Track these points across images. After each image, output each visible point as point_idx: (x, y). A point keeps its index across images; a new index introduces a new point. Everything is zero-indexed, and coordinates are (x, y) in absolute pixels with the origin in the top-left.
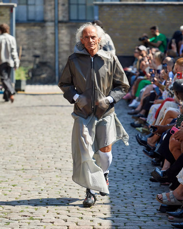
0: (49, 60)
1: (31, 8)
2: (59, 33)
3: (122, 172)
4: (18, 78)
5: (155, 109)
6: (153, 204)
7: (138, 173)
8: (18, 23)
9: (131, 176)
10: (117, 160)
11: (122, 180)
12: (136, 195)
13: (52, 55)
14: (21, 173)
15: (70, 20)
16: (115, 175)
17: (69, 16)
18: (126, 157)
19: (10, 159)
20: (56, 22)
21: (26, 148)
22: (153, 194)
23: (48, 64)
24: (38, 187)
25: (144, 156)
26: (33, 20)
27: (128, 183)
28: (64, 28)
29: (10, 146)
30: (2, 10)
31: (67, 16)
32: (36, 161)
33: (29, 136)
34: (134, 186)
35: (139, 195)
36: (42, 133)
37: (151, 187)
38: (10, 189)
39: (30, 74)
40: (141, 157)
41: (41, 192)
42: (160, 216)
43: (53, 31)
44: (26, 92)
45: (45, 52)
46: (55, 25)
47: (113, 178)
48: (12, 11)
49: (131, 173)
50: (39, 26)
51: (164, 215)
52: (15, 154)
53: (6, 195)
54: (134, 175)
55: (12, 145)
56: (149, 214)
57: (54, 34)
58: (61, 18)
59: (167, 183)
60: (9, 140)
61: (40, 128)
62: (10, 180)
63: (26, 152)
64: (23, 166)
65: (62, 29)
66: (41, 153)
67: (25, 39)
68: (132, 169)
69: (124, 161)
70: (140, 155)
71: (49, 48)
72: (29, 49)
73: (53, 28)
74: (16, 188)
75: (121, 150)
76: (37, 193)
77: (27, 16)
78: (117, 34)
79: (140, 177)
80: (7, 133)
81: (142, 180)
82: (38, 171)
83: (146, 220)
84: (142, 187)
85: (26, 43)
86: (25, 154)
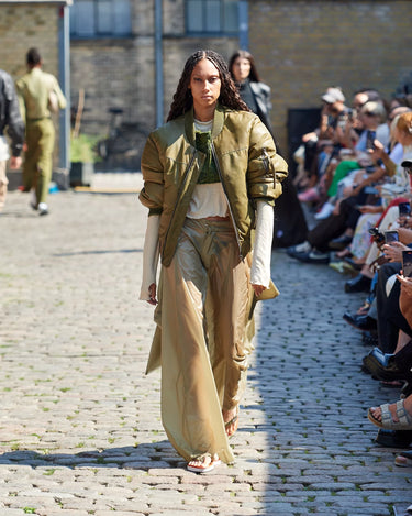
0: (143, 120)
1: (104, 8)
2: (163, 61)
3: (297, 360)
4: (76, 159)
5: (369, 223)
6: (365, 428)
7: (333, 361)
8: (76, 39)
9: (316, 368)
10: (287, 334)
11: (297, 376)
12: (329, 408)
13: (149, 108)
14: (81, 362)
15: (188, 33)
16: (283, 366)
17: (186, 25)
18: (306, 326)
19: (57, 332)
20: (159, 36)
21: (93, 308)
22: (364, 406)
23: (141, 128)
24: (117, 392)
25: (345, 326)
26: (109, 34)
27: (311, 382)
28: (174, 49)
29: (57, 306)
30: (40, 12)
31: (181, 23)
32: (112, 337)
33: (96, 283)
34: (324, 390)
35: (334, 408)
36: (126, 277)
37: (359, 391)
38: (56, 398)
39: (103, 150)
40: (340, 327)
41: (121, 403)
42: (379, 454)
43: (151, 58)
44: (94, 188)
45: (135, 101)
46: (155, 45)
47: (277, 373)
48: (61, 13)
49: (318, 361)
50: (120, 46)
51: (388, 452)
52: (68, 322)
53: (47, 410)
54: (323, 367)
55: (61, 303)
56: (355, 449)
57: (154, 62)
58: (168, 29)
59: (395, 382)
60: (56, 292)
61: (122, 265)
62: (56, 379)
63: (90, 318)
64: (84, 347)
65: (171, 53)
66: (124, 321)
67: (92, 74)
68: (321, 353)
69: (302, 335)
70: (337, 322)
71: (142, 94)
72: (99, 95)
73: (151, 50)
74: (68, 396)
75: (295, 312)
76: (114, 406)
77: (96, 25)
78: (289, 63)
79: (335, 371)
80: (52, 277)
81: (341, 377)
82: (116, 359)
83: (347, 462)
84: (341, 393)
85: (94, 82)
86: (89, 322)
